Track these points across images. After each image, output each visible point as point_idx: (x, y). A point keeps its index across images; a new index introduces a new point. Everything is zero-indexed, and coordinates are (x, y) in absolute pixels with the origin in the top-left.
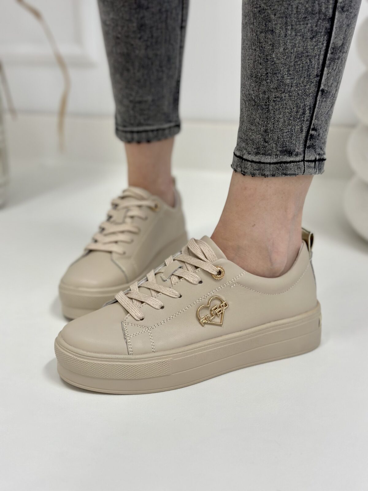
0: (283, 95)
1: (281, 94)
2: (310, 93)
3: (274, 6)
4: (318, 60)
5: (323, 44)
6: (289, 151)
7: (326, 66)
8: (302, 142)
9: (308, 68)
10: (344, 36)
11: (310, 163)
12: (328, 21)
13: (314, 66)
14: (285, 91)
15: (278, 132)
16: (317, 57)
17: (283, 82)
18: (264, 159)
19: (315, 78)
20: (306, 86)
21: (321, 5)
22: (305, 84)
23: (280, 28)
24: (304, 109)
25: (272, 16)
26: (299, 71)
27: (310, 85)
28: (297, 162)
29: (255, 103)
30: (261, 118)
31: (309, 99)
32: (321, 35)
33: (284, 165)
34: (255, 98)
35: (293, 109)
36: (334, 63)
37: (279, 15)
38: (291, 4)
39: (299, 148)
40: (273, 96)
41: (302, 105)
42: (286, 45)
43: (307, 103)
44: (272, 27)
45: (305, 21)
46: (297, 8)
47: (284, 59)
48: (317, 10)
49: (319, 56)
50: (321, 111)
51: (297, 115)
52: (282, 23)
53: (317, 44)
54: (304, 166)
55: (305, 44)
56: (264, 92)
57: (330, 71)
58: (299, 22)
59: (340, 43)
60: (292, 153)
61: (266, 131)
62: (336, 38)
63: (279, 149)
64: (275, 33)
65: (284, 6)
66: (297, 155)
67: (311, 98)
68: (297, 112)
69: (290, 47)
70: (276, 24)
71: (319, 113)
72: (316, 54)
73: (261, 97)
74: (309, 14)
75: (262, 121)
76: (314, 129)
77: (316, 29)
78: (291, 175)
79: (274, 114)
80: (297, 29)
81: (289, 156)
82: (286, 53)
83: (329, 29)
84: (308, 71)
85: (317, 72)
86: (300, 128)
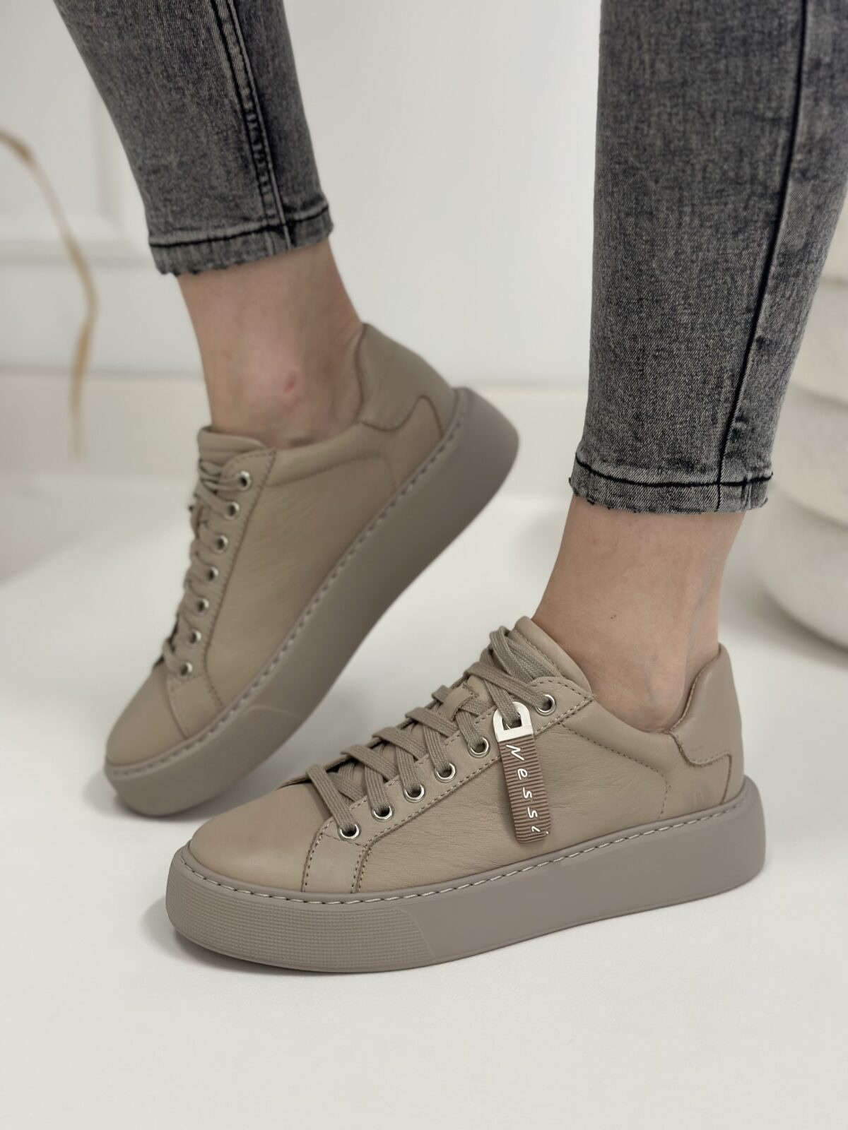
0: (674, 346)
1: (669, 343)
2: (732, 345)
3: (655, 163)
4: (750, 277)
5: (760, 245)
6: (687, 462)
7: (768, 290)
8: (715, 443)
9: (728, 293)
10: (810, 229)
11: (731, 488)
12: (772, 199)
13: (743, 290)
14: (678, 338)
15: (662, 420)
16: (748, 272)
17: (674, 319)
18: (633, 475)
19: (743, 314)
20: (723, 330)
21: (755, 166)
22: (722, 326)
23: (667, 209)
24: (718, 378)
25: (651, 184)
26: (710, 298)
27: (732, 329)
28: (703, 485)
29: (616, 357)
30: (627, 389)
31: (730, 357)
32: (755, 227)
33: (676, 490)
34: (615, 347)
35: (696, 375)
36: (786, 285)
37: (666, 184)
38: (691, 162)
39: (711, 458)
40: (653, 346)
41: (715, 368)
42: (681, 245)
43: (726, 364)
44: (651, 206)
45: (721, 198)
46: (704, 170)
47: (676, 272)
48: (747, 177)
49: (752, 269)
50: (756, 382)
51: (703, 388)
52: (672, 200)
53: (747, 245)
54: (719, 494)
55: (720, 245)
56: (635, 338)
57: (778, 300)
58: (709, 198)
59: (798, 243)
60: (693, 465)
61: (637, 417)
62: (789, 233)
63: (666, 456)
64: (658, 219)
65: (677, 166)
66: (703, 471)
67: (736, 356)
68: (704, 382)
69: (689, 251)
70: (659, 200)
71: (753, 386)
72: (745, 265)
73: (627, 347)
74: (730, 184)
75: (630, 396)
76: (740, 419)
77: (745, 214)
78: (689, 510)
79: (655, 383)
80: (703, 213)
81: (688, 472)
82: (680, 261)
83: (773, 215)
84: (729, 299)
85: (749, 301)
86: (712, 415)
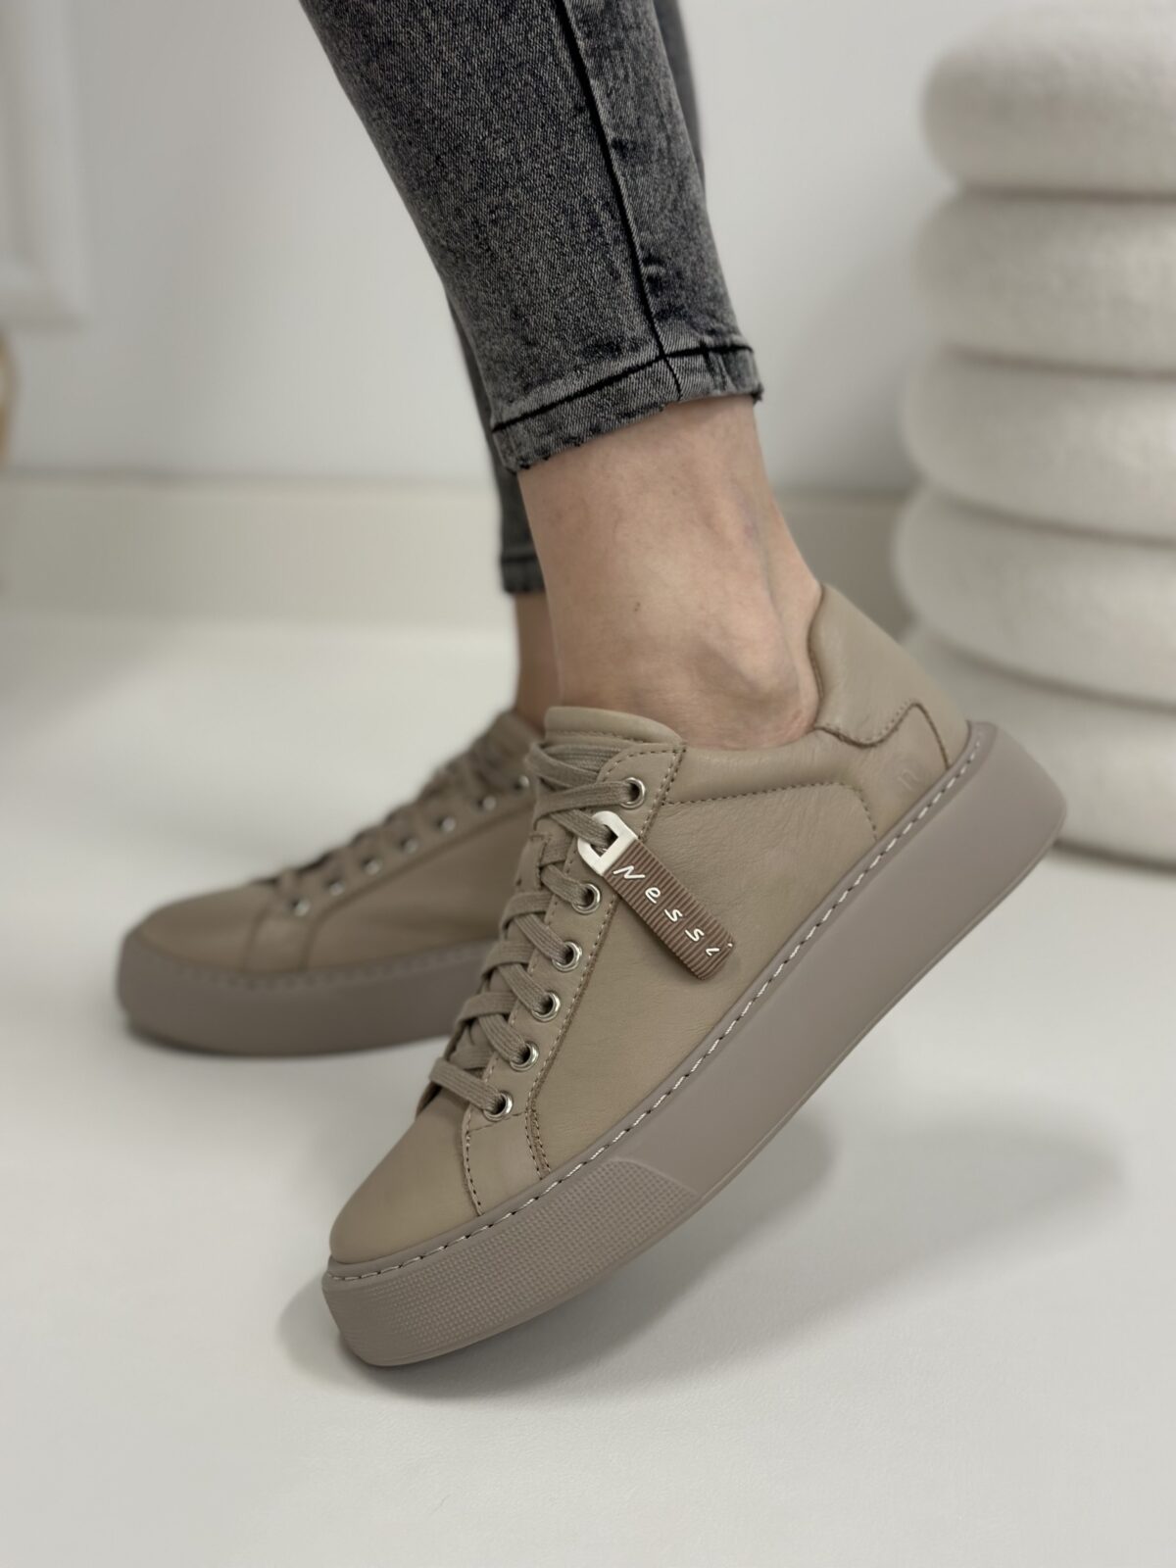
0: (507, 195)
1: (501, 195)
2: (583, 164)
4: (556, 65)
5: (546, 20)
6: (608, 345)
8: (632, 305)
9: (538, 96)
11: (686, 359)
13: (556, 86)
14: (507, 183)
15: (546, 301)
16: (550, 59)
17: (489, 160)
18: (550, 394)
19: (575, 116)
20: (559, 147)
24: (589, 213)
26: (518, 112)
27: (571, 142)
28: (643, 367)
31: (589, 179)
33: (612, 390)
35: (557, 221)
36: (611, 62)
39: (635, 326)
40: (485, 210)
41: (576, 202)
43: (589, 191)
49: (554, 54)
50: (645, 204)
51: (576, 235)
54: (671, 370)
55: (493, 38)
57: (611, 84)
60: (618, 346)
61: (516, 315)
63: (576, 348)
66: (635, 347)
67: (596, 176)
68: (573, 227)
72: (540, 51)
76: (649, 261)
78: (643, 409)
79: (512, 257)
81: (614, 357)
84: (544, 104)
85: (573, 98)
86: (607, 268)
